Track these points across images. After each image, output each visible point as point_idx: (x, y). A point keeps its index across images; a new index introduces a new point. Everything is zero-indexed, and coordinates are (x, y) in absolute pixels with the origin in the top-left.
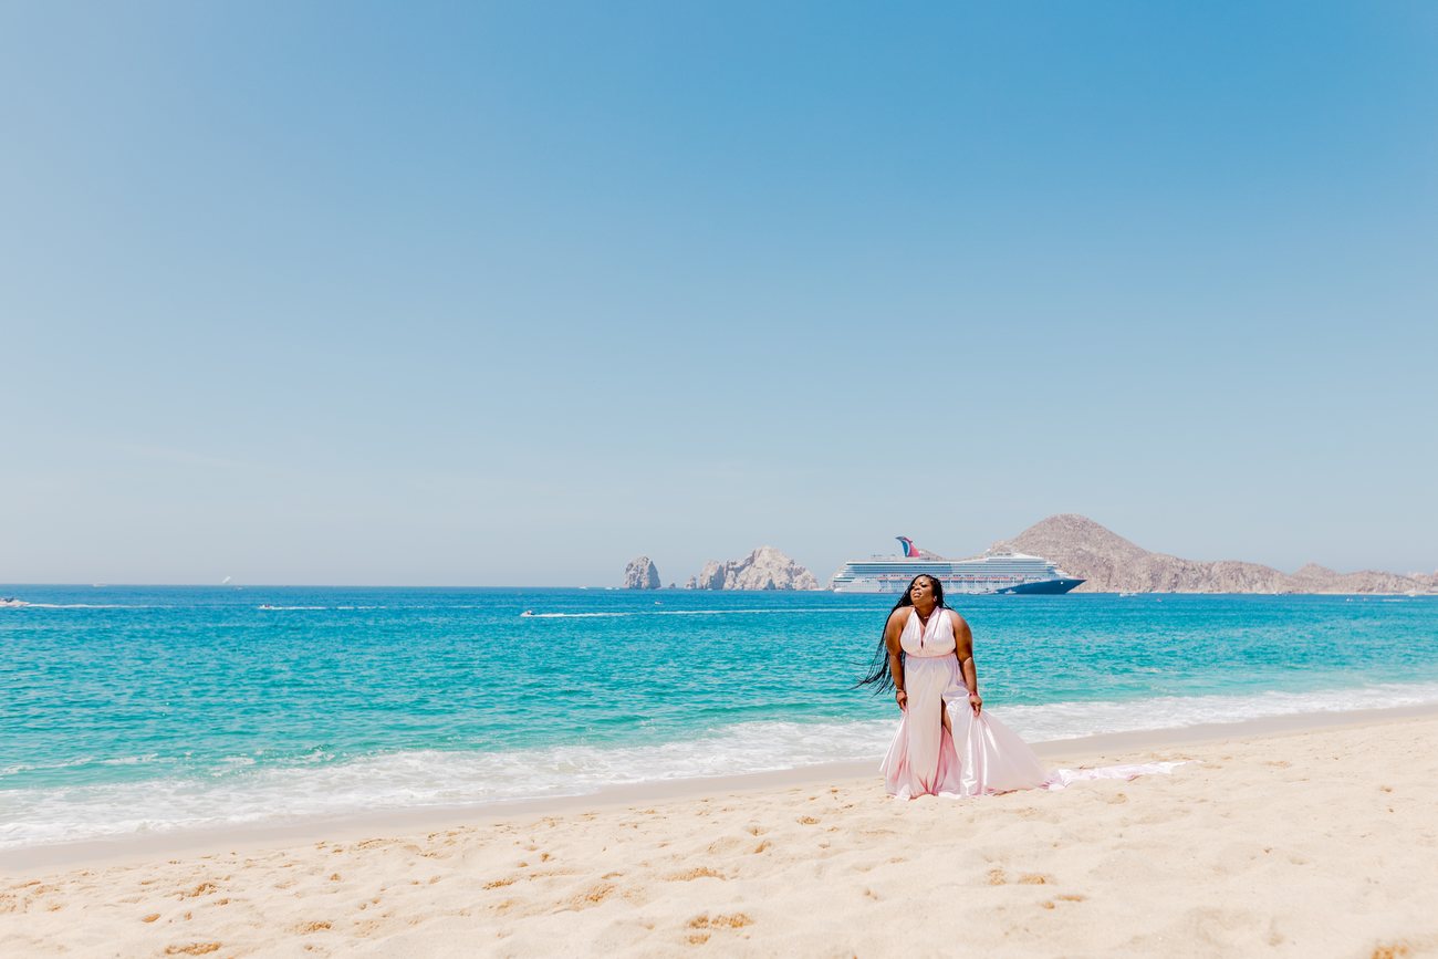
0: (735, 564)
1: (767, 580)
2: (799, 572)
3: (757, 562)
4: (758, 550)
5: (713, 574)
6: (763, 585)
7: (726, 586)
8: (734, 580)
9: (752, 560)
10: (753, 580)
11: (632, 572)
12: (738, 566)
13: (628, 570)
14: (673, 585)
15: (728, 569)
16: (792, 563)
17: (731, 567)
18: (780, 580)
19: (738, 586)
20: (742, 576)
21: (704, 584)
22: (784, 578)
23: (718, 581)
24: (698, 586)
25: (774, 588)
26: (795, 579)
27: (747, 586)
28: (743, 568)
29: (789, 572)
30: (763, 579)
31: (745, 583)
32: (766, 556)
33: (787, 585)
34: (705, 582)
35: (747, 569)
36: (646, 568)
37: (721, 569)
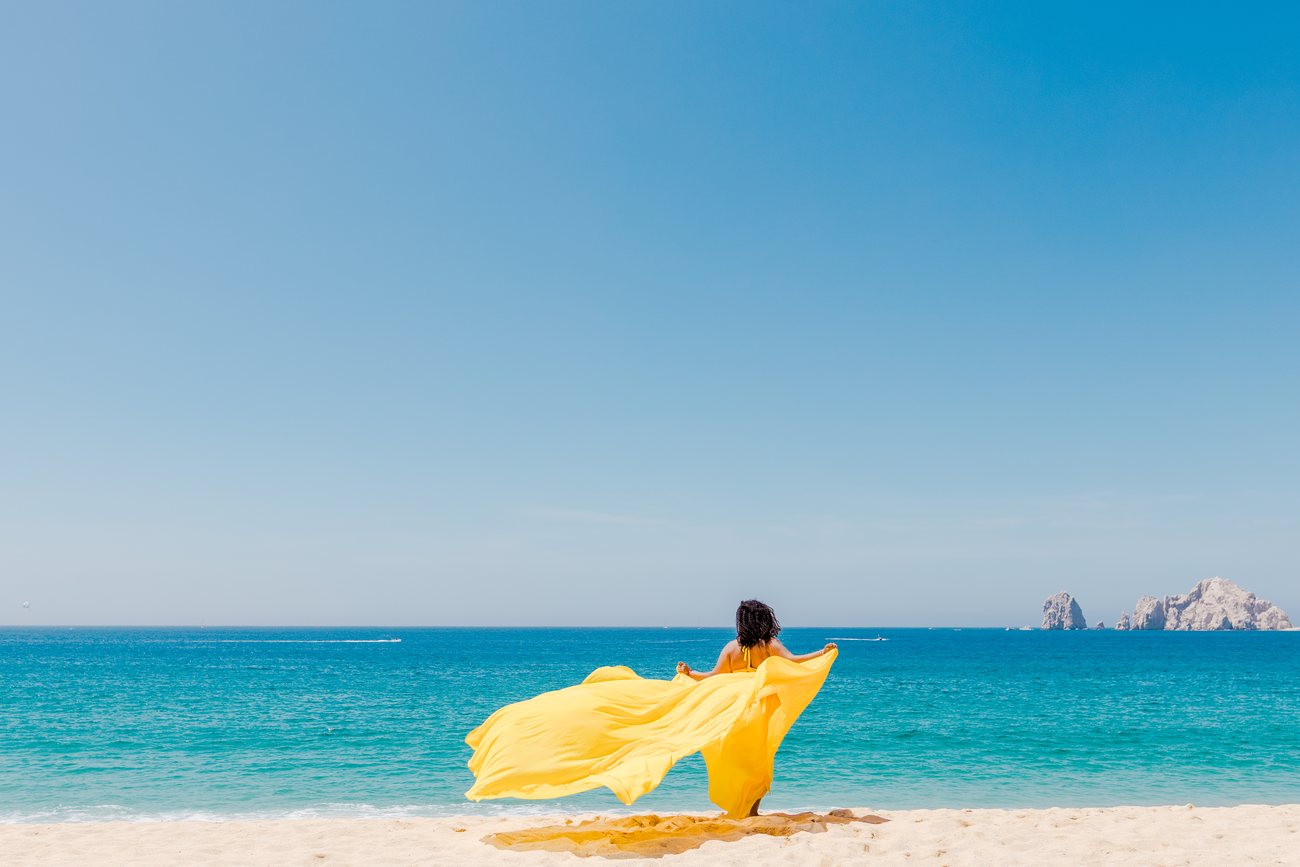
0: (1177, 599)
1: (1221, 618)
2: (1263, 608)
3: (1206, 597)
4: (1205, 582)
5: (1150, 612)
6: (1215, 624)
7: (1169, 625)
8: (1178, 619)
9: (1198, 595)
10: (1202, 617)
11: (1051, 610)
12: (1180, 601)
13: (1046, 608)
14: (1102, 625)
15: (1168, 606)
16: (1252, 596)
17: (1171, 603)
18: (1238, 618)
19: (1184, 626)
20: (1187, 614)
21: (1140, 623)
22: (1244, 615)
23: (1157, 620)
24: (1132, 626)
25: (1231, 628)
26: (1259, 616)
27: (1195, 626)
28: (1187, 604)
29: (1251, 609)
30: (1214, 618)
31: (1192, 622)
32: (1215, 589)
33: (1249, 625)
34: (1141, 621)
35: (1192, 605)
36: (1067, 606)
37: (1159, 607)
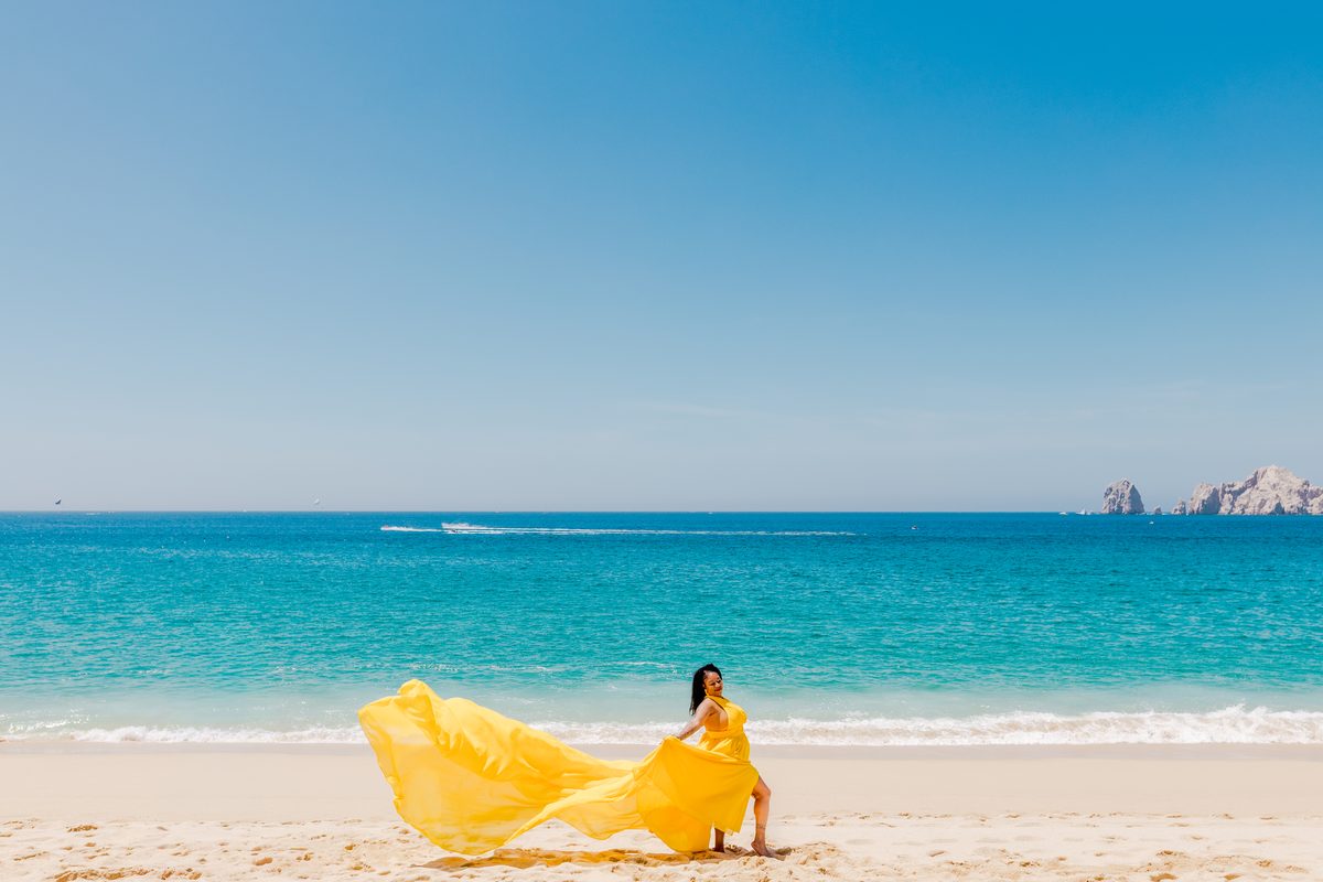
0: (1233, 486)
1: (1274, 503)
2: (1315, 495)
3: (1261, 484)
4: (1261, 470)
5: (1206, 498)
6: (1267, 509)
7: (1223, 510)
8: (1232, 504)
9: (1254, 482)
10: (1254, 503)
11: (1111, 497)
12: (1236, 488)
13: (1107, 495)
14: (1159, 510)
15: (1224, 492)
16: (1307, 483)
17: (1227, 489)
18: (1291, 503)
19: (1237, 511)
20: (1242, 500)
21: (1195, 509)
22: (1296, 501)
23: (1212, 504)
24: (1188, 510)
25: (1283, 512)
26: (1311, 502)
27: (1248, 511)
28: (1242, 490)
29: (1303, 495)
30: (1268, 503)
31: (1246, 507)
32: (1271, 476)
33: (1300, 510)
34: (1197, 506)
35: (1248, 491)
36: (1127, 492)
37: (1215, 492)
